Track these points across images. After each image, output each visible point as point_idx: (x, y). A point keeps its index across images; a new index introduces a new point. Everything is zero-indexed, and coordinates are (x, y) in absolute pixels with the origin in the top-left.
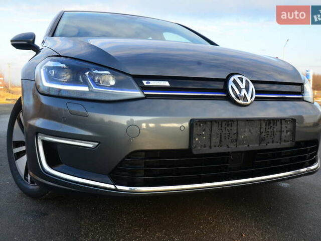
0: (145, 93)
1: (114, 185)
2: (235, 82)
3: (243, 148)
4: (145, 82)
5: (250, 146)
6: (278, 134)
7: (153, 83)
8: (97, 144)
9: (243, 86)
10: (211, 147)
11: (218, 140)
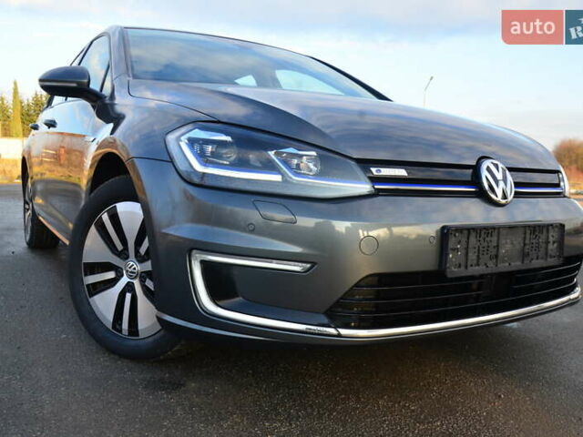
0: (376, 187)
1: (335, 328)
2: (489, 169)
3: (504, 267)
4: (374, 170)
5: (513, 264)
6: (544, 245)
7: (386, 172)
8: (309, 266)
9: (499, 176)
10: (466, 267)
11: (475, 257)
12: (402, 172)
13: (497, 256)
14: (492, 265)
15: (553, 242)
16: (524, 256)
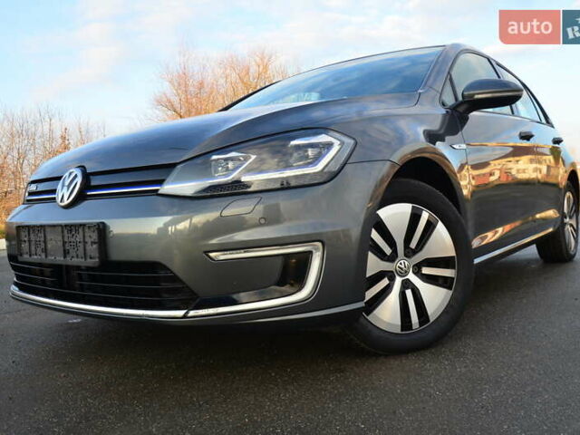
9: (67, 182)
12: (34, 188)
13: (45, 250)
14: (43, 256)
15: (92, 242)
16: (66, 253)
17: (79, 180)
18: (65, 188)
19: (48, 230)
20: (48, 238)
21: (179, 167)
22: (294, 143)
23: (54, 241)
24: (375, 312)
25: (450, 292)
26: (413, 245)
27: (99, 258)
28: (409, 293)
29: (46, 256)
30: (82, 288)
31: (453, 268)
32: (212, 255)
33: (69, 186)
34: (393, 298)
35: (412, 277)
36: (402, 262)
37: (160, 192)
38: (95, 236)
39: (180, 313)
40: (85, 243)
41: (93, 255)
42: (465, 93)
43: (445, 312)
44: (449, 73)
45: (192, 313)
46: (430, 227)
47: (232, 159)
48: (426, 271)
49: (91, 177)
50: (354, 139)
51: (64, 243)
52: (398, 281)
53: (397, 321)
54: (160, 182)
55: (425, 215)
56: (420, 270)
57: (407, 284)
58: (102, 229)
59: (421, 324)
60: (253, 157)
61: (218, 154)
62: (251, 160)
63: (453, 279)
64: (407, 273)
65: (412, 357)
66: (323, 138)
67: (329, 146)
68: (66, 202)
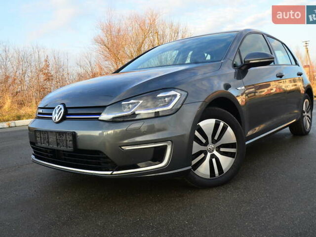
12: (41, 111)
13: (48, 142)
14: (47, 145)
15: (70, 141)
16: (58, 144)
17: (62, 111)
18: (56, 114)
19: (49, 133)
20: (50, 137)
21: (108, 107)
22: (158, 96)
23: (52, 139)
24: (197, 169)
25: (234, 159)
26: (216, 138)
27: (73, 147)
28: (214, 160)
29: (49, 145)
30: (65, 159)
31: (235, 148)
32: (123, 147)
33: (58, 114)
34: (206, 163)
35: (215, 153)
36: (211, 146)
37: (99, 119)
38: (71, 138)
39: (110, 173)
40: (67, 140)
41: (70, 146)
42: (246, 60)
43: (231, 168)
44: (238, 49)
45: (115, 173)
46: (224, 129)
47: (131, 104)
48: (222, 150)
49: (68, 109)
50: (187, 92)
51: (57, 140)
52: (209, 154)
53: (208, 173)
54: (100, 114)
55: (222, 124)
56: (219, 149)
57: (213, 156)
58: (74, 135)
59: (219, 174)
60: (141, 102)
61: (125, 102)
62: (140, 104)
63: (235, 153)
64: (213, 151)
65: (215, 190)
66: (172, 93)
67: (175, 96)
68: (57, 120)
